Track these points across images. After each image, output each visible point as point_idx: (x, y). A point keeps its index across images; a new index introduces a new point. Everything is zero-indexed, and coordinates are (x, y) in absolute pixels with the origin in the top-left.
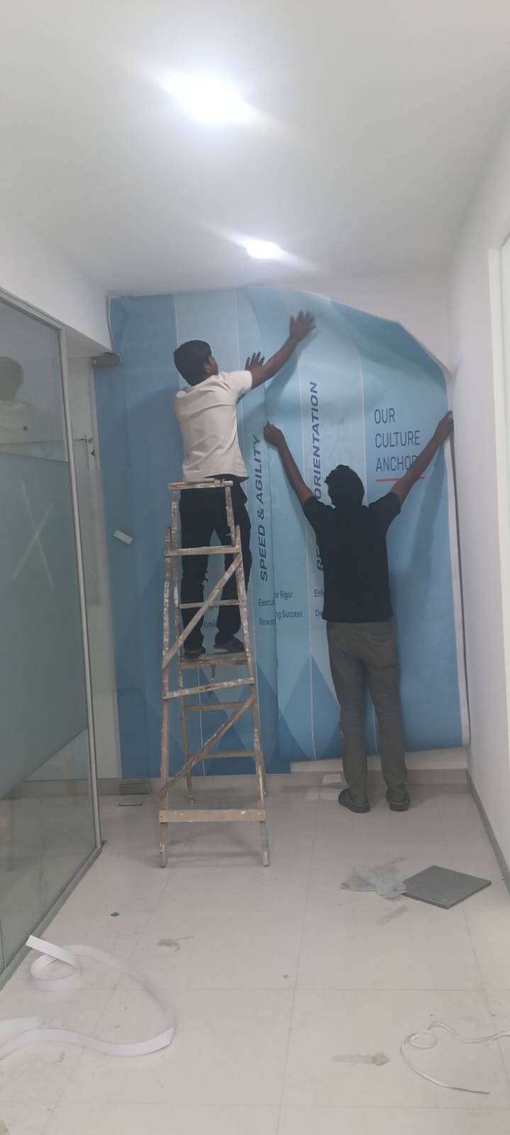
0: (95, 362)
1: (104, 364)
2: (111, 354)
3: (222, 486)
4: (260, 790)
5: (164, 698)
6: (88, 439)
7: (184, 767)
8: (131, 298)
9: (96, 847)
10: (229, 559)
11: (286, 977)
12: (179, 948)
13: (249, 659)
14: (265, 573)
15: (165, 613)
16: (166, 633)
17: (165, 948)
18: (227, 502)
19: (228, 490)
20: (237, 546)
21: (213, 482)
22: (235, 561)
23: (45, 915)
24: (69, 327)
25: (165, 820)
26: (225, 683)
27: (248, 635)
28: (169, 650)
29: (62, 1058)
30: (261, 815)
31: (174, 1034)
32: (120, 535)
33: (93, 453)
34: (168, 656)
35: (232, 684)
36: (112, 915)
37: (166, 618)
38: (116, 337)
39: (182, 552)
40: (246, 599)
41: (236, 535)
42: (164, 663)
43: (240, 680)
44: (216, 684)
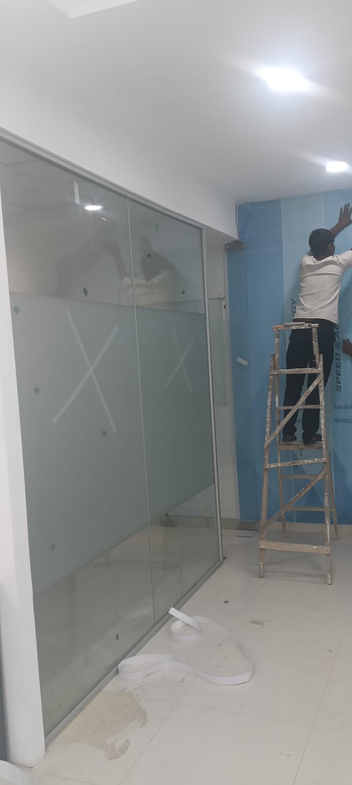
0: (228, 247)
1: (233, 248)
2: (238, 241)
3: (310, 327)
4: (327, 533)
5: (265, 468)
6: (222, 297)
7: (276, 514)
8: (252, 204)
9: (219, 560)
10: (313, 377)
11: (330, 651)
12: (263, 626)
13: (324, 446)
14: (340, 386)
15: (268, 412)
16: (268, 425)
17: (254, 625)
18: (314, 339)
19: (314, 330)
20: (320, 368)
21: (303, 325)
22: (317, 379)
23: (182, 598)
24: (208, 227)
25: (263, 547)
26: (306, 461)
27: (324, 429)
28: (269, 437)
29: (183, 679)
30: (327, 550)
31: (252, 676)
32: (240, 360)
33: (225, 307)
34: (268, 440)
35: (311, 461)
36: (224, 602)
37: (268, 415)
38: (241, 230)
39: (281, 372)
40: (324, 405)
41: (319, 360)
42: (266, 445)
43: (316, 459)
44: (300, 461)
